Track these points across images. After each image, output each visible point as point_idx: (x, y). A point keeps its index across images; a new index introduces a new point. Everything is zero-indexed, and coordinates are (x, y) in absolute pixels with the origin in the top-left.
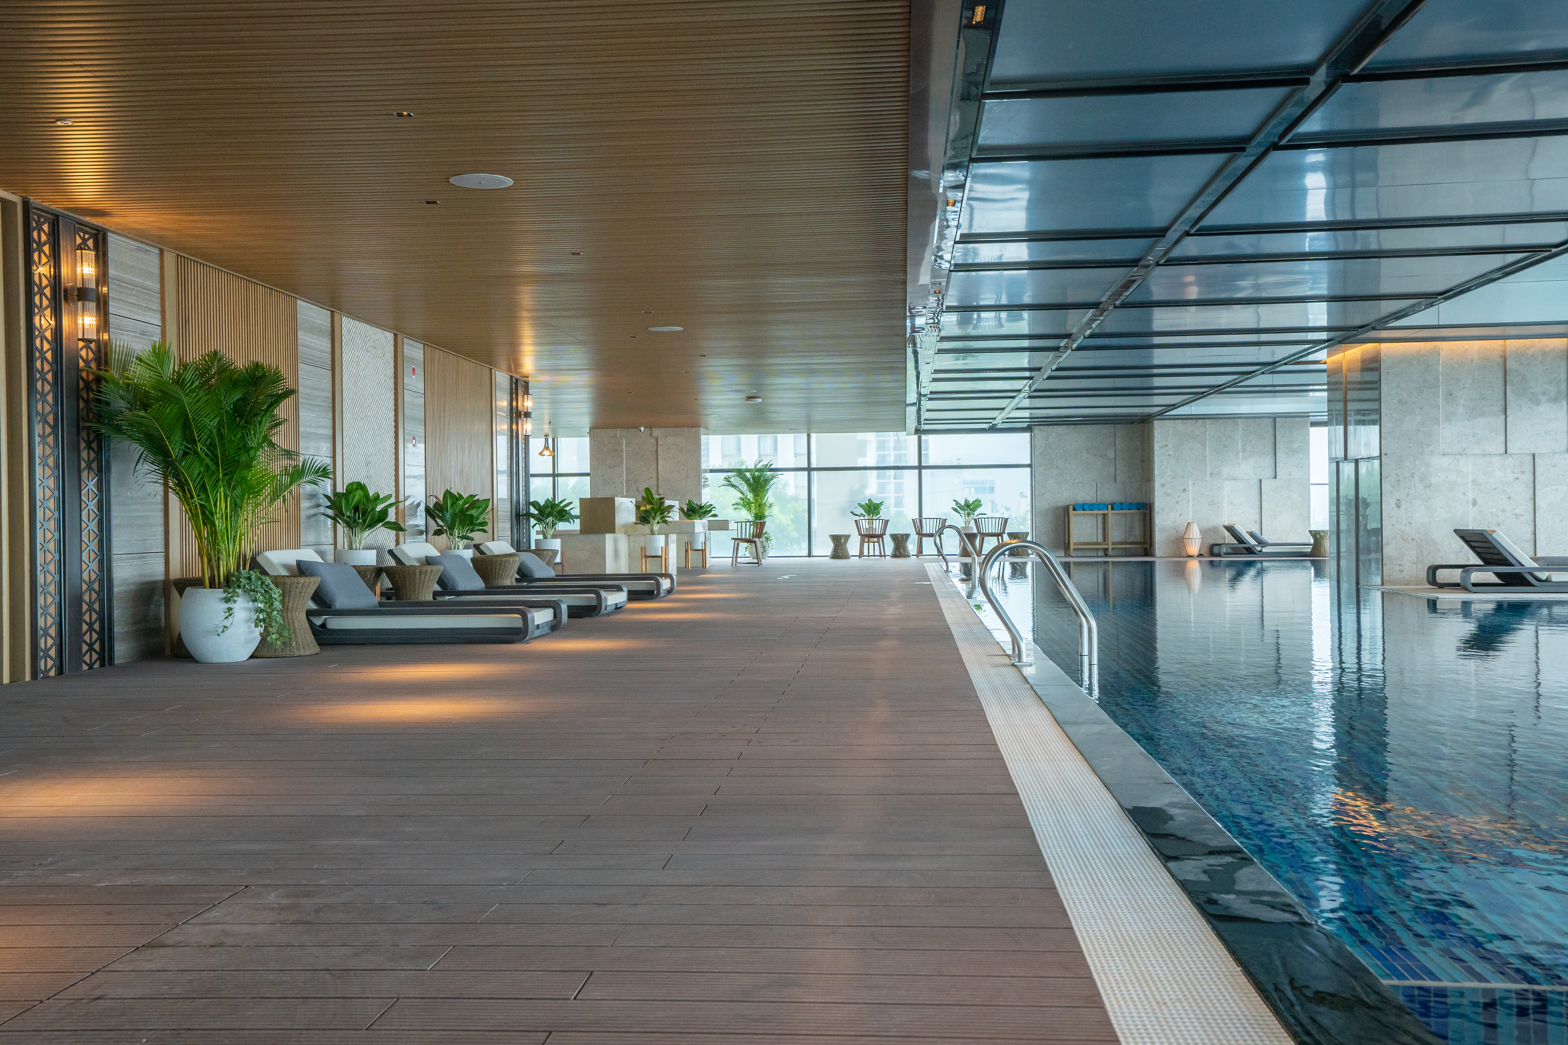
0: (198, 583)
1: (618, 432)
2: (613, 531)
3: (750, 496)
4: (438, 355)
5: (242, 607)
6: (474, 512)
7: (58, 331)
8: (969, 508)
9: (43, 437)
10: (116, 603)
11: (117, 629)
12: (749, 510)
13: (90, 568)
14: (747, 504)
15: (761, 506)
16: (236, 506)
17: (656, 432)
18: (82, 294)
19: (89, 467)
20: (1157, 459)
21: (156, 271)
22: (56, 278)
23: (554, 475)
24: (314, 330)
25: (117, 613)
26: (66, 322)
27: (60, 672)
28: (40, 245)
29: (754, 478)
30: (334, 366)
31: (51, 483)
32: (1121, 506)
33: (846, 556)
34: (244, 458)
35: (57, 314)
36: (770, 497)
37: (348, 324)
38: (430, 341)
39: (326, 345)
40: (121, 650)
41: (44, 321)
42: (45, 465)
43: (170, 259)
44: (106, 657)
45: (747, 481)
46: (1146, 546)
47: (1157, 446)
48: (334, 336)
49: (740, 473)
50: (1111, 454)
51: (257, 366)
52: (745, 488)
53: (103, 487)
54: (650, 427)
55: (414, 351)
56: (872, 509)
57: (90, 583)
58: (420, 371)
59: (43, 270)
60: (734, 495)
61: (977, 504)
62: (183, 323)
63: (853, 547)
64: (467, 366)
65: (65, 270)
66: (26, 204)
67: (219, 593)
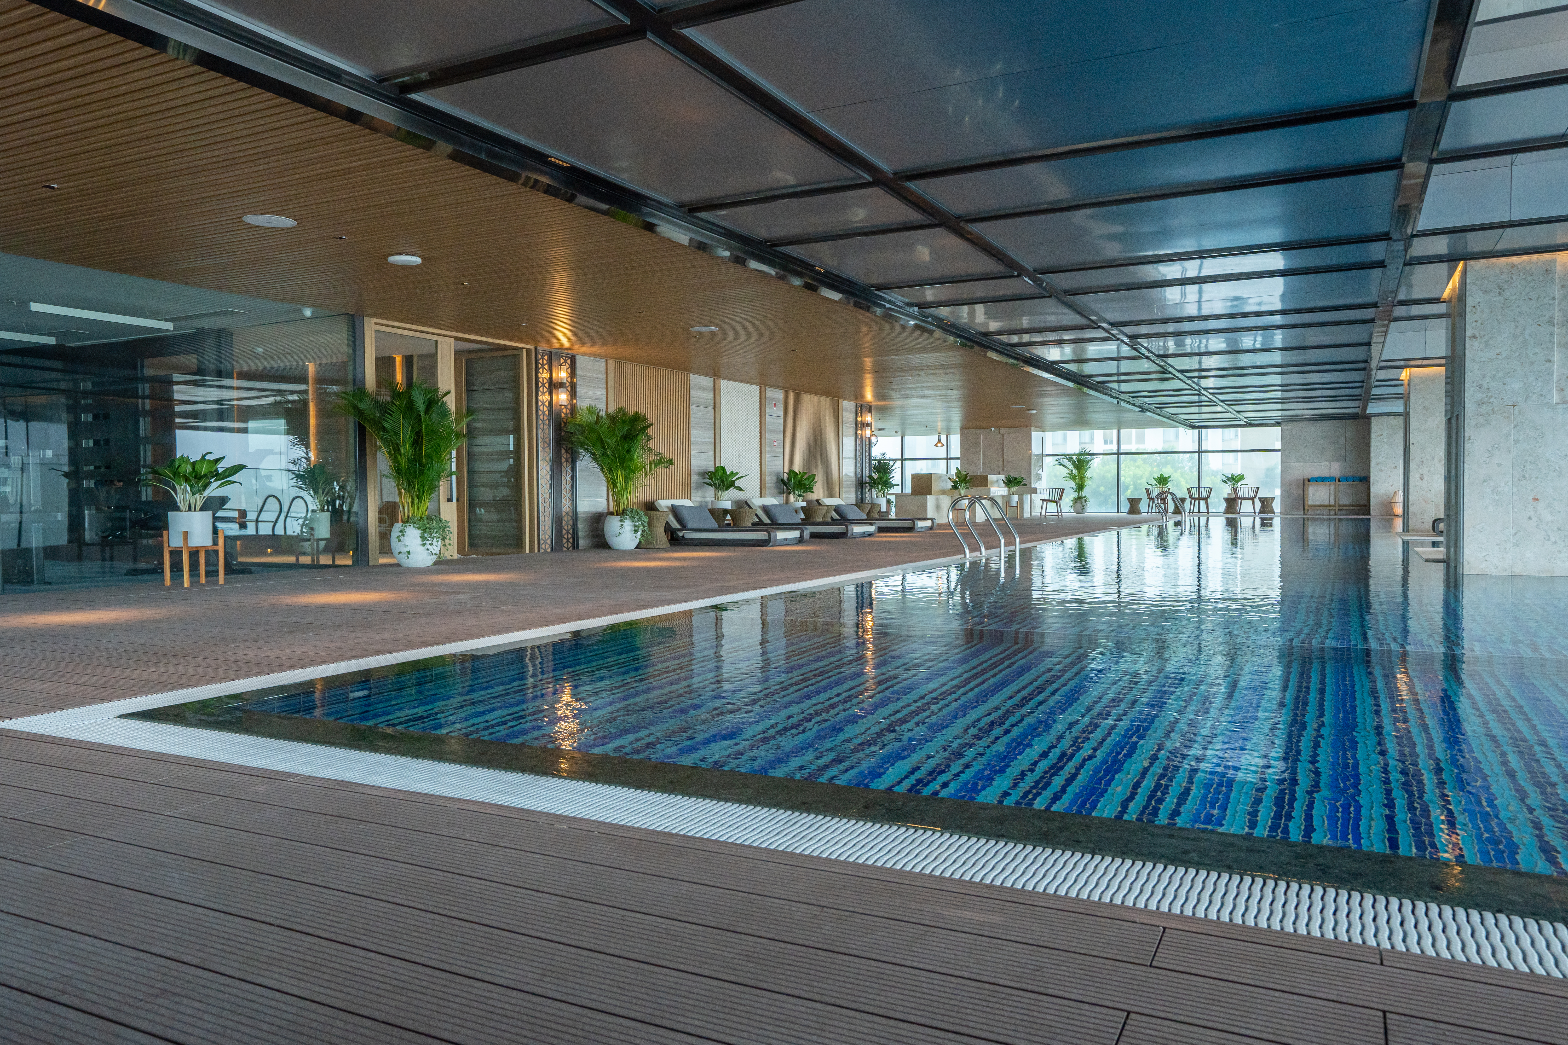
0: (612, 514)
1: (978, 431)
2: (931, 494)
3: (1075, 472)
4: (793, 395)
5: (628, 524)
6: (807, 482)
7: (551, 402)
8: (1234, 480)
9: (543, 448)
10: (579, 522)
11: (580, 534)
12: (1074, 481)
13: (566, 506)
14: (1072, 477)
15: (1082, 479)
16: (627, 479)
17: (1003, 431)
18: (560, 385)
19: (567, 461)
20: (1373, 445)
21: (604, 369)
22: (551, 378)
23: (948, 459)
24: (701, 388)
25: (580, 526)
26: (554, 397)
27: (552, 550)
28: (543, 366)
29: (1079, 460)
30: (715, 406)
31: (547, 468)
32: (1347, 479)
33: (1139, 513)
34: (627, 456)
35: (551, 394)
36: (1089, 473)
37: (724, 384)
38: (786, 388)
39: (711, 395)
40: (582, 543)
41: (544, 398)
42: (544, 460)
43: (611, 363)
44: (575, 546)
45: (1073, 463)
46: (1364, 508)
47: (1373, 436)
48: (715, 390)
49: (1069, 457)
50: (1342, 441)
51: (637, 413)
52: (1071, 466)
53: (573, 470)
54: (998, 427)
55: (774, 394)
56: (1163, 480)
57: (567, 513)
58: (780, 406)
59: (544, 375)
60: (1064, 472)
61: (1242, 477)
62: (618, 393)
63: (1143, 506)
64: (817, 399)
65: (554, 375)
66: (536, 349)
67: (619, 518)
